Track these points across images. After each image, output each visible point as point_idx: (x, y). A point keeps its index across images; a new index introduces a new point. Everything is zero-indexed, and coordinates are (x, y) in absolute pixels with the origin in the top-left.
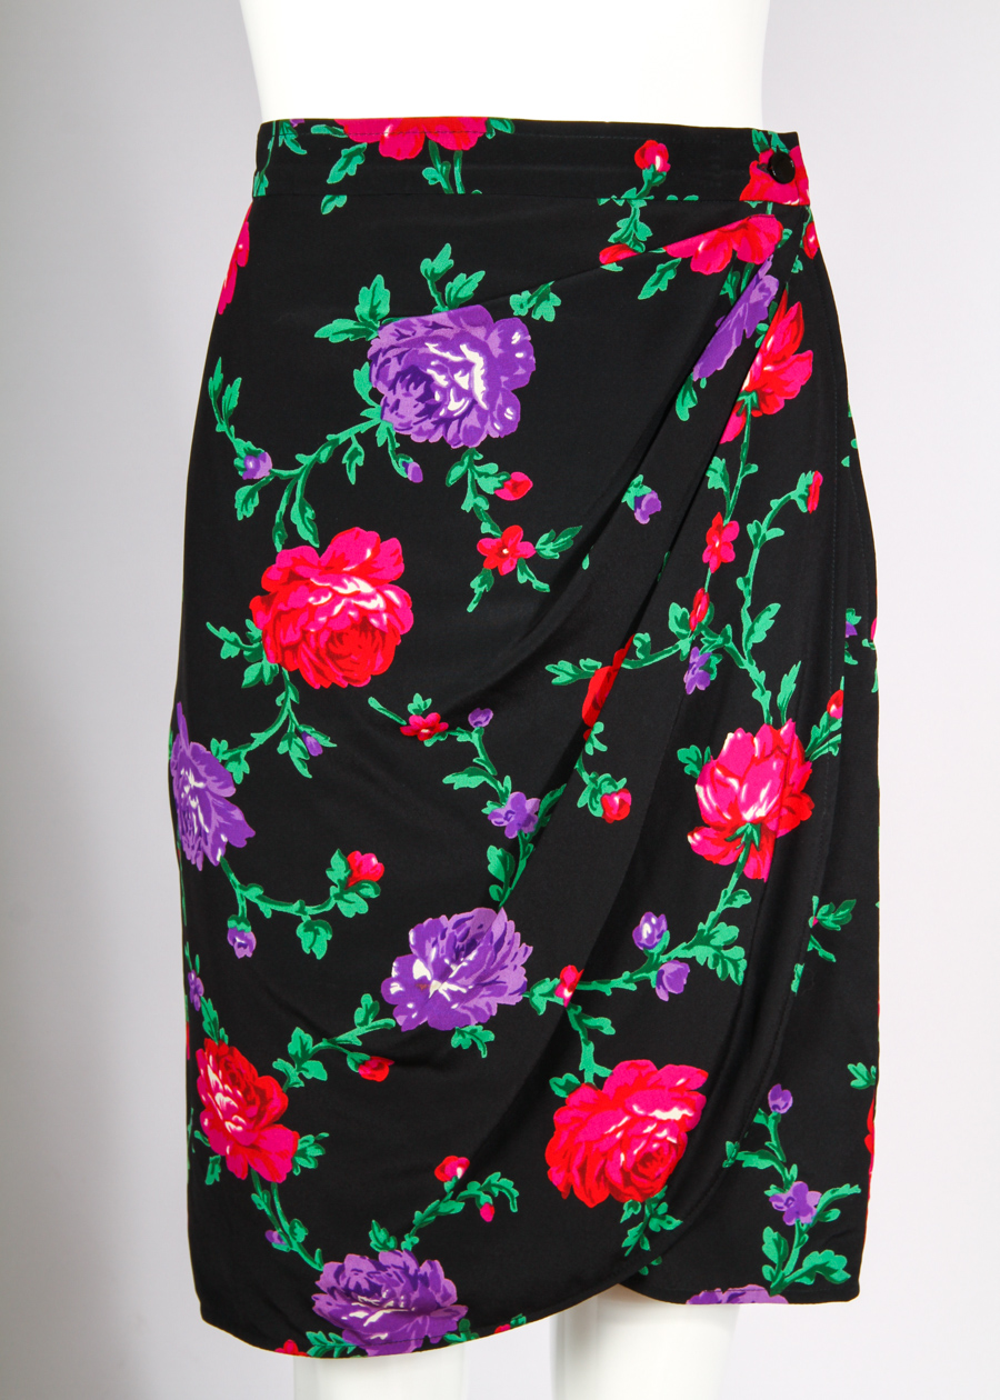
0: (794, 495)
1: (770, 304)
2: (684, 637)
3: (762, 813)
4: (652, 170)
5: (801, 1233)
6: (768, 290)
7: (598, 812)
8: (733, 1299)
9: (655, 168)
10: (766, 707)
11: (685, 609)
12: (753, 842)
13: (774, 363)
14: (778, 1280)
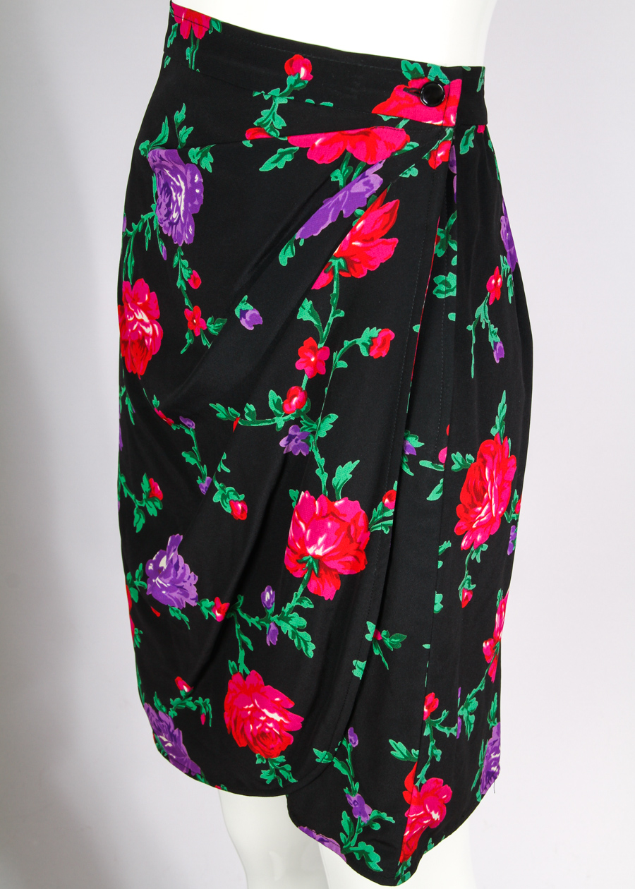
0: (359, 341)
1: (370, 197)
2: (279, 416)
3: (320, 552)
4: (296, 77)
5: (360, 826)
6: (372, 186)
7: (228, 510)
8: (321, 841)
9: (299, 76)
10: (324, 484)
11: (279, 397)
12: (313, 569)
13: (363, 241)
14: (347, 846)
